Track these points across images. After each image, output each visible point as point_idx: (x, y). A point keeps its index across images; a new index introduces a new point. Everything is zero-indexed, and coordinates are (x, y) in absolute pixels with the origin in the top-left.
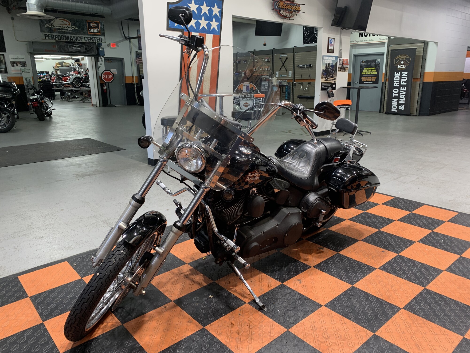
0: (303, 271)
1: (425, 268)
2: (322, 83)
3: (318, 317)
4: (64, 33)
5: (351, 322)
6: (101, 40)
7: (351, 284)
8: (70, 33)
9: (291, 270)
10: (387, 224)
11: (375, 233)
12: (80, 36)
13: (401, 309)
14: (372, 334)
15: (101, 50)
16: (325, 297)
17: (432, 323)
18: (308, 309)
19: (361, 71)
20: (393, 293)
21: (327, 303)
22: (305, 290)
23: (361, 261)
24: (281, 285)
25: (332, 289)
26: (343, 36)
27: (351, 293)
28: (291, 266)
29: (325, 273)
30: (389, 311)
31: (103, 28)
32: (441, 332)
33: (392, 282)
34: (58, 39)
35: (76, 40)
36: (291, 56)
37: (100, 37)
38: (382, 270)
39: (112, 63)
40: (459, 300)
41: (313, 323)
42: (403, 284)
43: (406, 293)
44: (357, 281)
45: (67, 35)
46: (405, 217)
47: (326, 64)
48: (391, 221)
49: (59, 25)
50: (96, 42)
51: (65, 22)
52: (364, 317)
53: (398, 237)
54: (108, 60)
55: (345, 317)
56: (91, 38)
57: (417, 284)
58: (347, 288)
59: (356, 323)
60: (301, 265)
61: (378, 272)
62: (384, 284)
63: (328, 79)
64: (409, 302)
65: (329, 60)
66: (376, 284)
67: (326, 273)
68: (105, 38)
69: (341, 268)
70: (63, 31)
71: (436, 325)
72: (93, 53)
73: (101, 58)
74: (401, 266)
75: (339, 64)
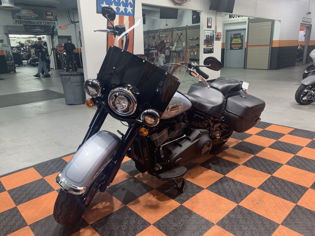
1: (272, 163)
2: (204, 48)
3: (201, 196)
4: (29, 19)
5: (223, 198)
6: (55, 23)
7: (223, 175)
8: (33, 19)
10: (248, 137)
11: (240, 143)
12: (40, 21)
13: (256, 189)
14: (237, 204)
15: (55, 30)
16: (207, 183)
17: (276, 196)
18: (195, 191)
19: (231, 41)
21: (207, 187)
26: (217, 17)
27: (224, 180)
30: (248, 190)
31: (56, 15)
32: (282, 202)
33: (250, 173)
34: (25, 23)
35: (38, 24)
36: (184, 32)
37: (54, 22)
38: (244, 165)
39: (63, 40)
40: (293, 182)
42: (257, 173)
44: (228, 173)
45: (31, 21)
46: (260, 132)
48: (251, 135)
49: (25, 14)
50: (52, 25)
51: (30, 12)
54: (60, 37)
55: (219, 195)
56: (48, 22)
57: (267, 173)
58: (221, 177)
59: (226, 198)
61: (241, 167)
62: (246, 174)
63: (208, 46)
65: (209, 33)
68: (57, 23)
70: (28, 18)
71: (279, 197)
72: (50, 33)
73: (55, 36)
74: (257, 162)
75: (215, 36)
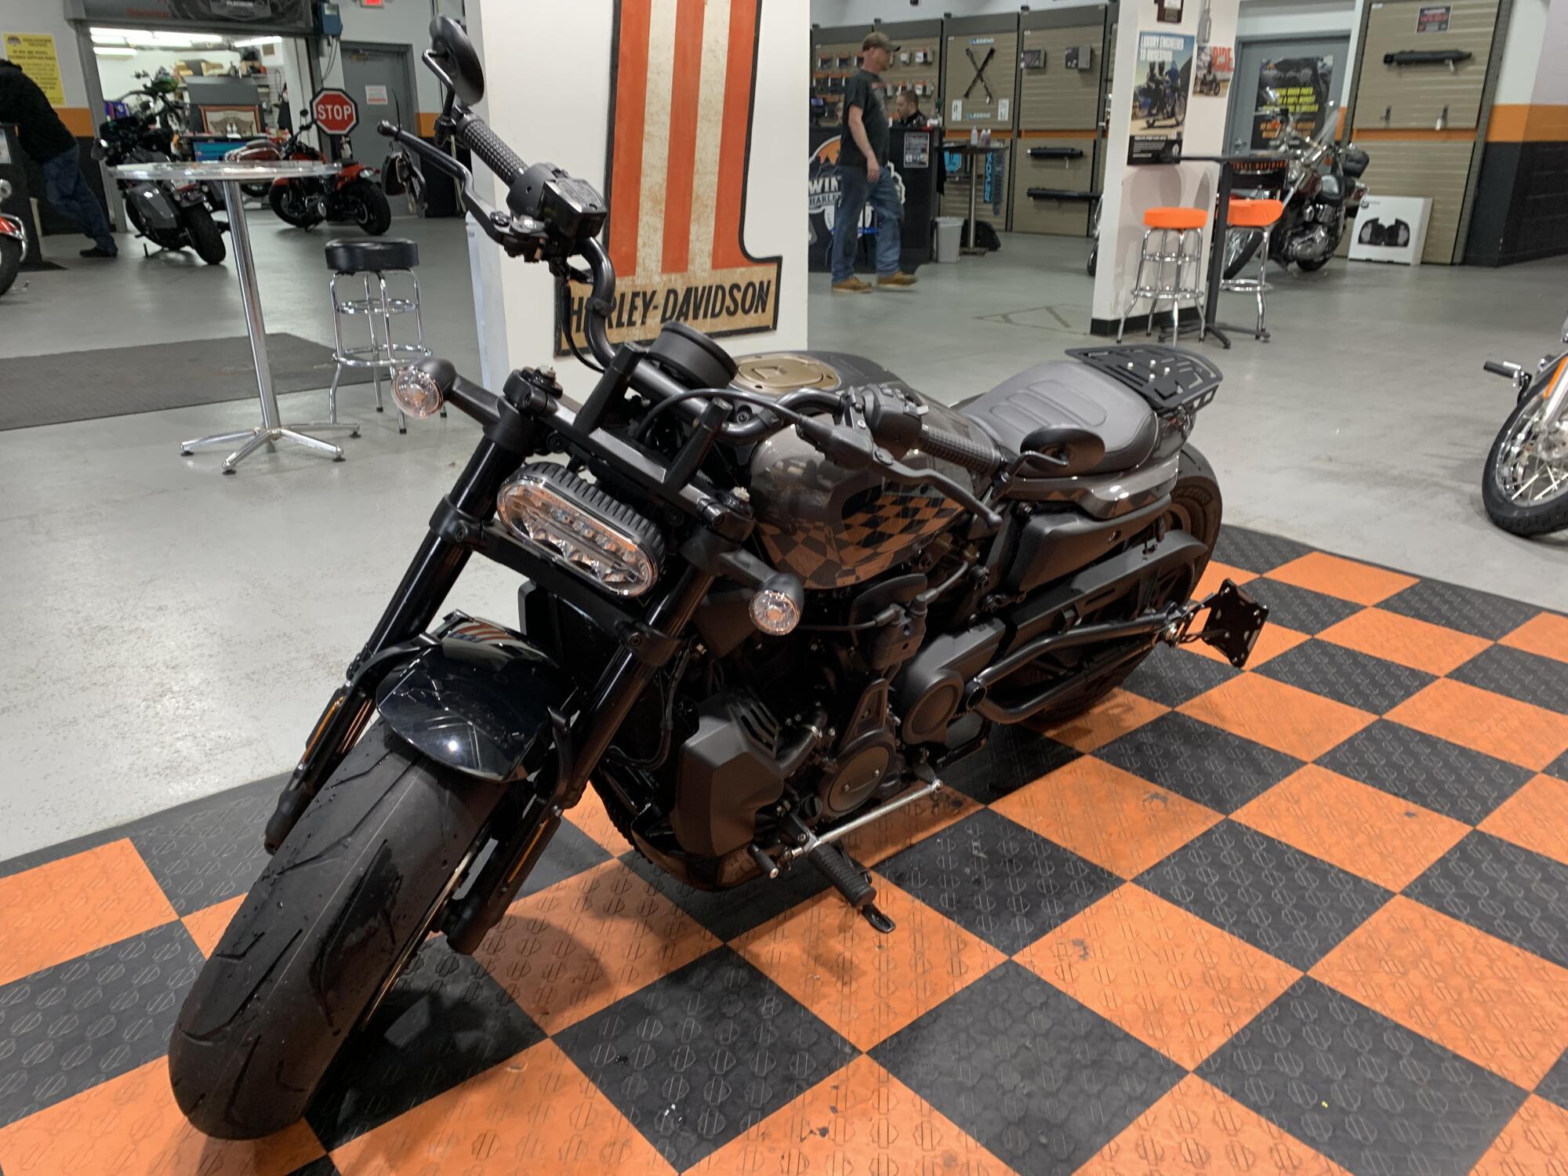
0: (1092, 899)
2: (1132, 138)
3: (1174, 1132)
5: (1322, 1157)
7: (1295, 966)
9: (1044, 896)
10: (1409, 694)
11: (1365, 730)
16: (1196, 1029)
18: (1127, 1089)
19: (1260, 101)
20: (1480, 1011)
21: (1205, 1056)
22: (1109, 992)
23: (1326, 858)
24: (1004, 964)
25: (1218, 986)
27: (1303, 1009)
28: (1039, 876)
29: (1182, 911)
33: (1469, 959)
36: (1006, 44)
38: (1417, 900)
39: (368, 63)
41: (1151, 1156)
42: (1516, 968)
43: (1536, 1014)
44: (1324, 951)
46: (1473, 661)
47: (1152, 66)
48: (1423, 680)
52: (1372, 1133)
53: (1463, 751)
54: (356, 52)
55: (1289, 1131)
58: (1284, 987)
60: (1083, 871)
61: (1401, 911)
63: (1157, 124)
64: (1553, 1060)
65: (1164, 49)
66: (1402, 970)
67: (1188, 909)
69: (1247, 891)
72: (301, 24)
73: (329, 44)
74: (1496, 880)
75: (1198, 67)
